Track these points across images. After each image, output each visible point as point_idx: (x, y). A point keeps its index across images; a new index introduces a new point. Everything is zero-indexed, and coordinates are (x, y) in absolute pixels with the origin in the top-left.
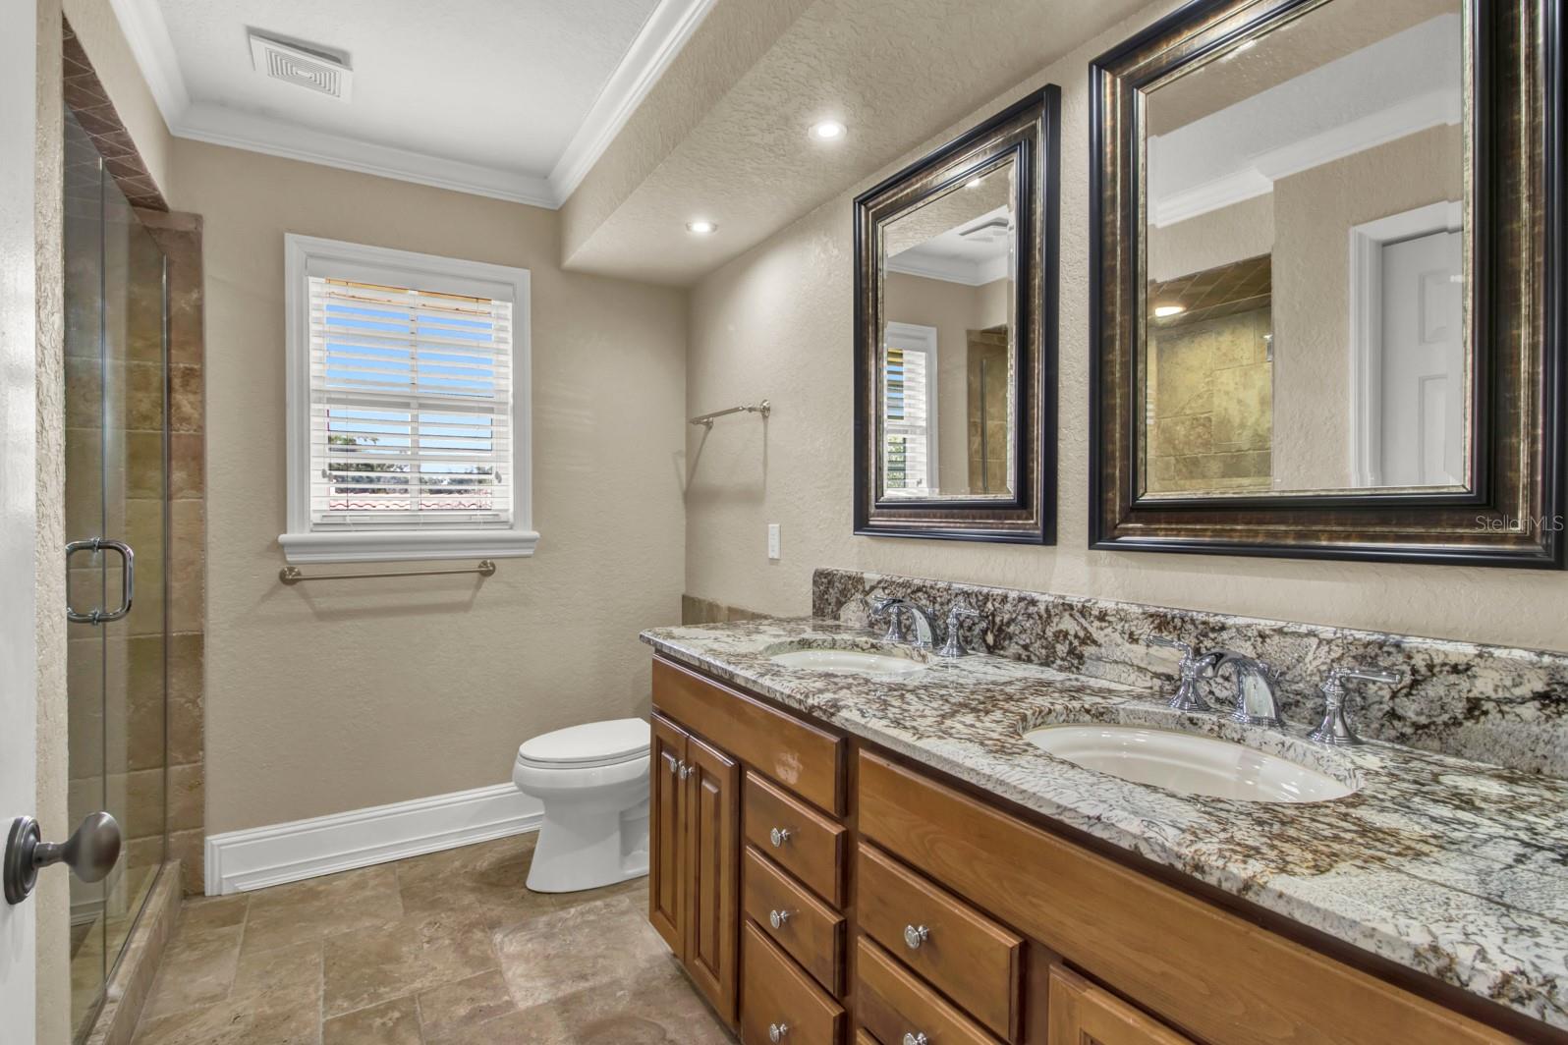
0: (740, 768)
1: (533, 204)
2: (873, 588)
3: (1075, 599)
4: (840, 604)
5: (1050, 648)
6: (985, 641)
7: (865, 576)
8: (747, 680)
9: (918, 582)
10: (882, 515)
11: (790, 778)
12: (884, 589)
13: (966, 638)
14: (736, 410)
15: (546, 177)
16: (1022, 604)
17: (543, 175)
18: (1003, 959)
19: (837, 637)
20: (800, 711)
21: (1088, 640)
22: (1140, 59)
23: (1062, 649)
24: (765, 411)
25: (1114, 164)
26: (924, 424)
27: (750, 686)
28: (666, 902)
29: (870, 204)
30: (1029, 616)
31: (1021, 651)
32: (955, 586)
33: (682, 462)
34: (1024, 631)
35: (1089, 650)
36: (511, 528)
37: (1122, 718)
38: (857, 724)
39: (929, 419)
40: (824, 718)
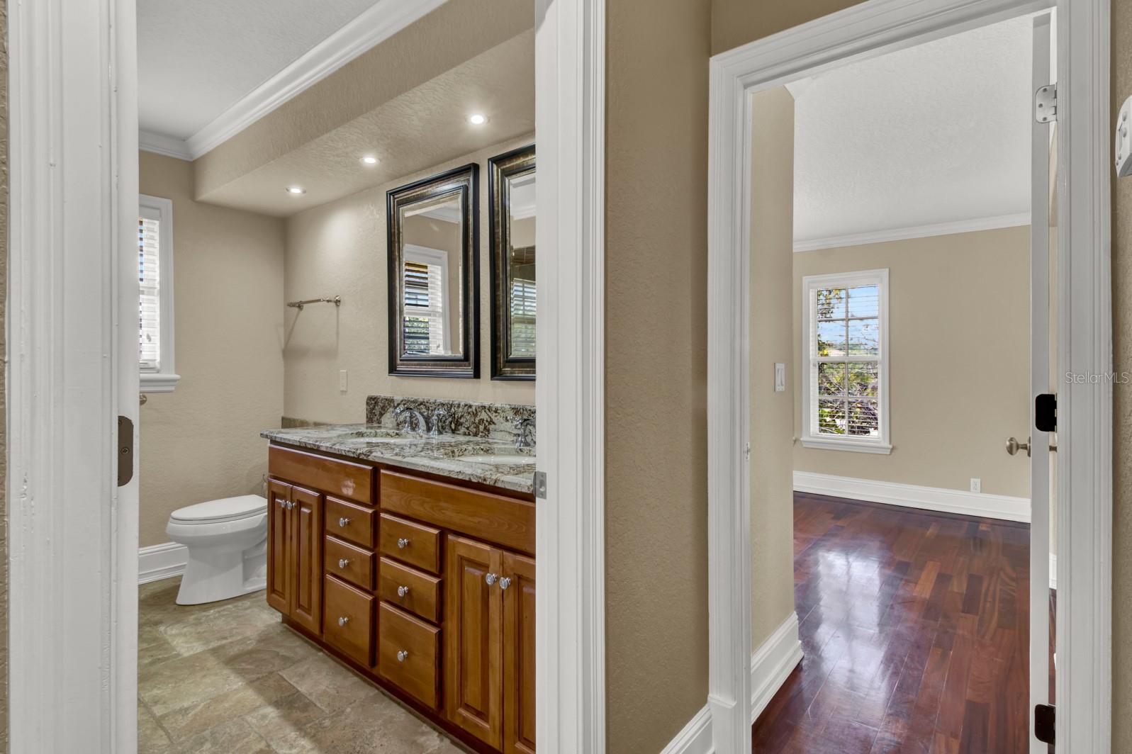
0: (323, 495)
1: (177, 157)
2: (398, 405)
3: (486, 404)
4: (381, 415)
5: (477, 427)
6: (451, 427)
7: (395, 398)
8: (327, 447)
9: (421, 400)
10: (403, 365)
11: (348, 492)
12: (404, 404)
13: (442, 427)
14: (319, 301)
15: (184, 140)
16: (466, 408)
17: (183, 140)
18: (433, 540)
19: (378, 431)
20: (354, 457)
21: (491, 422)
22: (507, 163)
23: (481, 428)
24: (337, 302)
25: (498, 207)
26: (440, 310)
27: (329, 450)
28: (278, 587)
29: (396, 196)
30: (469, 413)
31: (466, 431)
32: (438, 401)
33: (281, 330)
34: (467, 420)
35: (492, 427)
36: (158, 372)
37: (496, 451)
38: (379, 457)
39: (444, 308)
40: (365, 458)
